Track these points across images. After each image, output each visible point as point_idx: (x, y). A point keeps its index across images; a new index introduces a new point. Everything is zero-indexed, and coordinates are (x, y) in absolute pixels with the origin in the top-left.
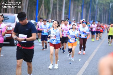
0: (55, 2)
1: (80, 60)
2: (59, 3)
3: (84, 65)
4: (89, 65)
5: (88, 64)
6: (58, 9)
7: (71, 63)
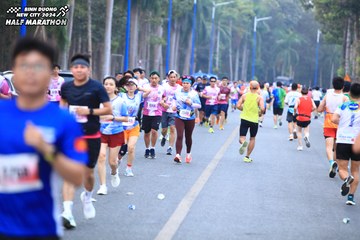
0: (82, 11)
1: (161, 196)
2: (92, 16)
3: (173, 211)
4: (189, 213)
5: (187, 209)
6: (90, 34)
7: (134, 207)
